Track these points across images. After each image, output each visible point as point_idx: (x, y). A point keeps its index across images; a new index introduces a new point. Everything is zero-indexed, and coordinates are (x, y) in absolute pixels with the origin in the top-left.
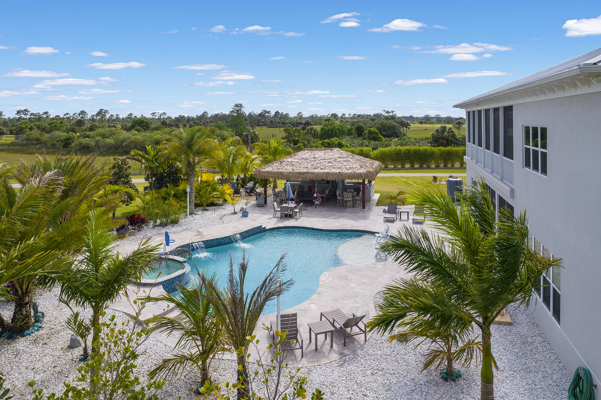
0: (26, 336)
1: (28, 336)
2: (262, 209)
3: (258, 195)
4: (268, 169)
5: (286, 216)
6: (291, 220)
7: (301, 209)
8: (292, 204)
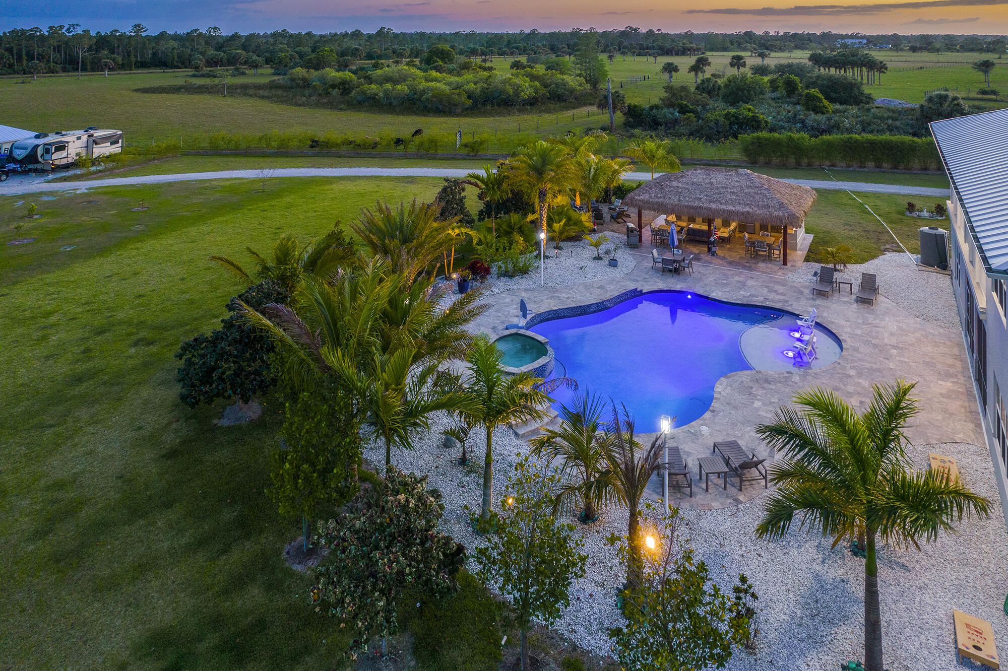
2: (635, 252)
3: (630, 231)
4: (645, 197)
5: (670, 271)
6: (677, 277)
7: (691, 262)
8: (678, 253)
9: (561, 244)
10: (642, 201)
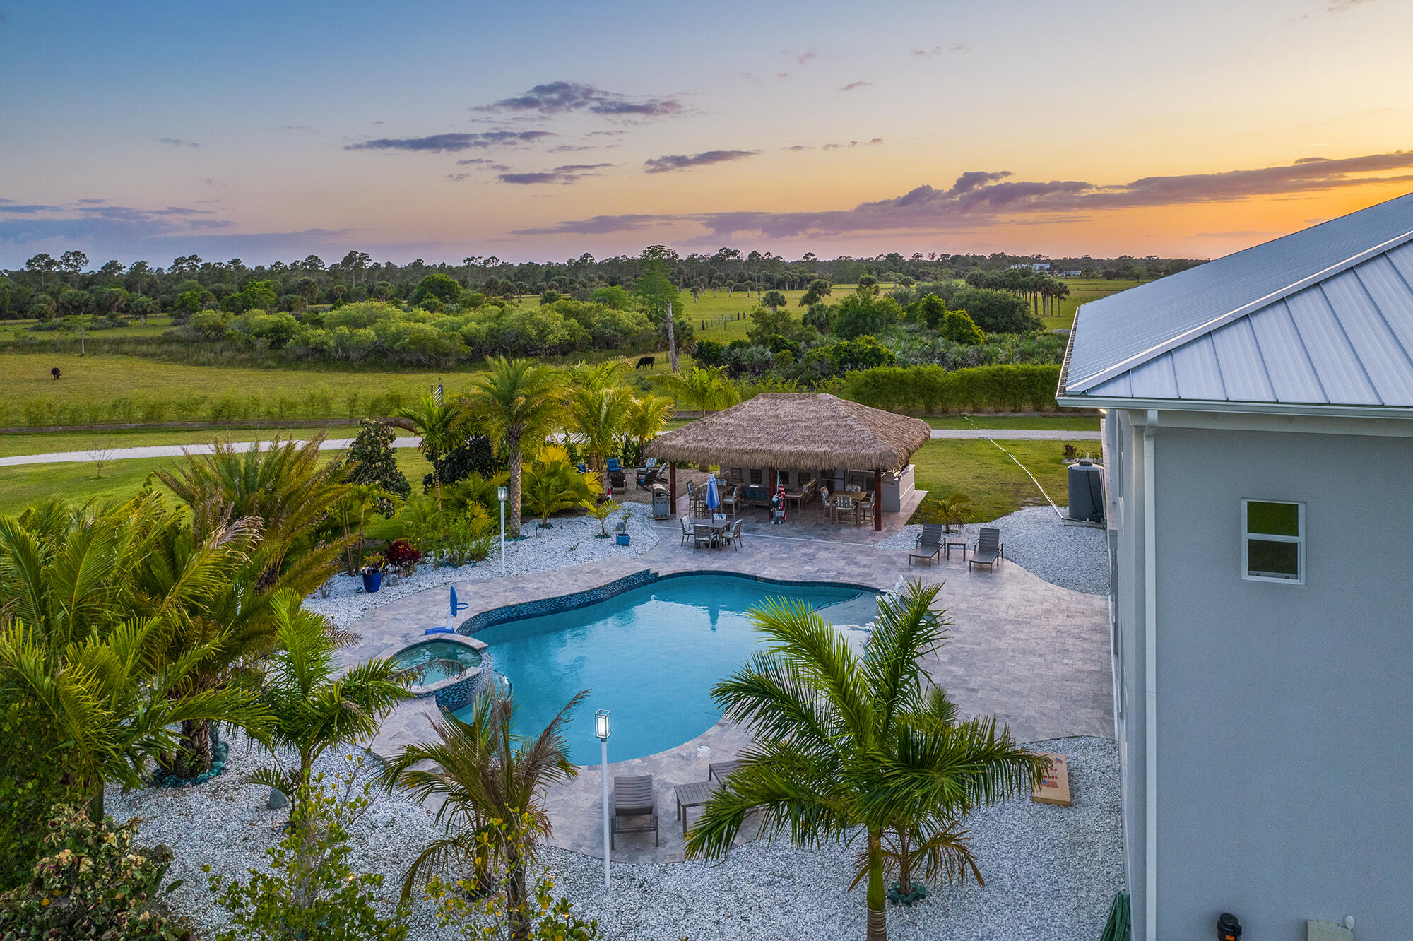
0: (200, 783)
1: (203, 784)
2: (662, 526)
3: (658, 494)
5: (707, 545)
6: (716, 554)
7: (738, 531)
8: (720, 519)
10: (673, 447)
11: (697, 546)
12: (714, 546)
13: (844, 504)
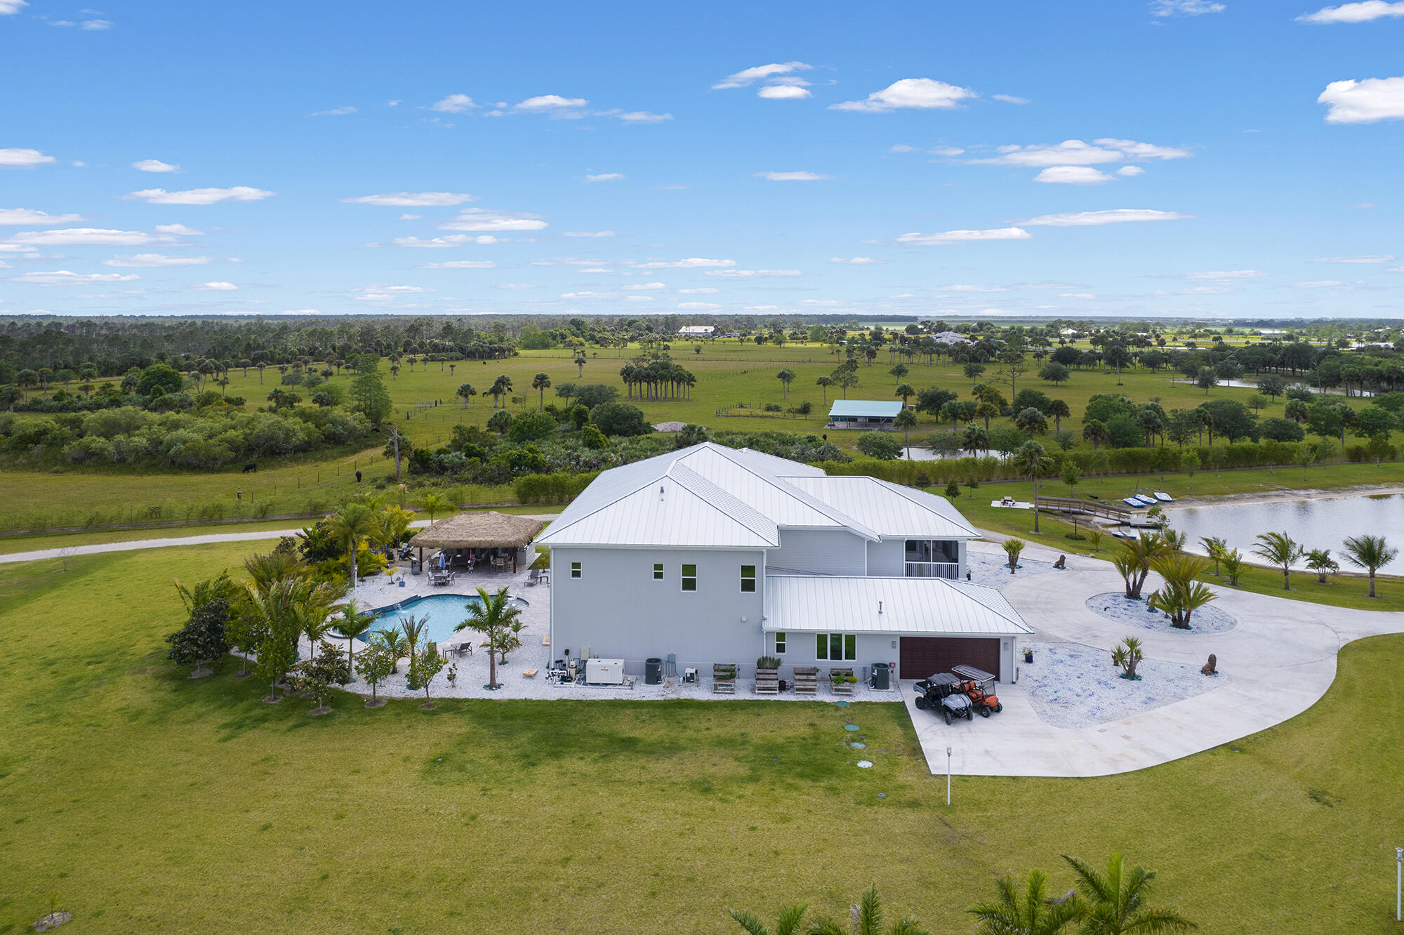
2: (418, 577)
3: (414, 563)
4: (424, 537)
5: (440, 584)
6: (444, 587)
7: (453, 578)
8: (445, 573)
9: (364, 578)
10: (423, 540)
11: (435, 585)
12: (443, 584)
13: (500, 562)
